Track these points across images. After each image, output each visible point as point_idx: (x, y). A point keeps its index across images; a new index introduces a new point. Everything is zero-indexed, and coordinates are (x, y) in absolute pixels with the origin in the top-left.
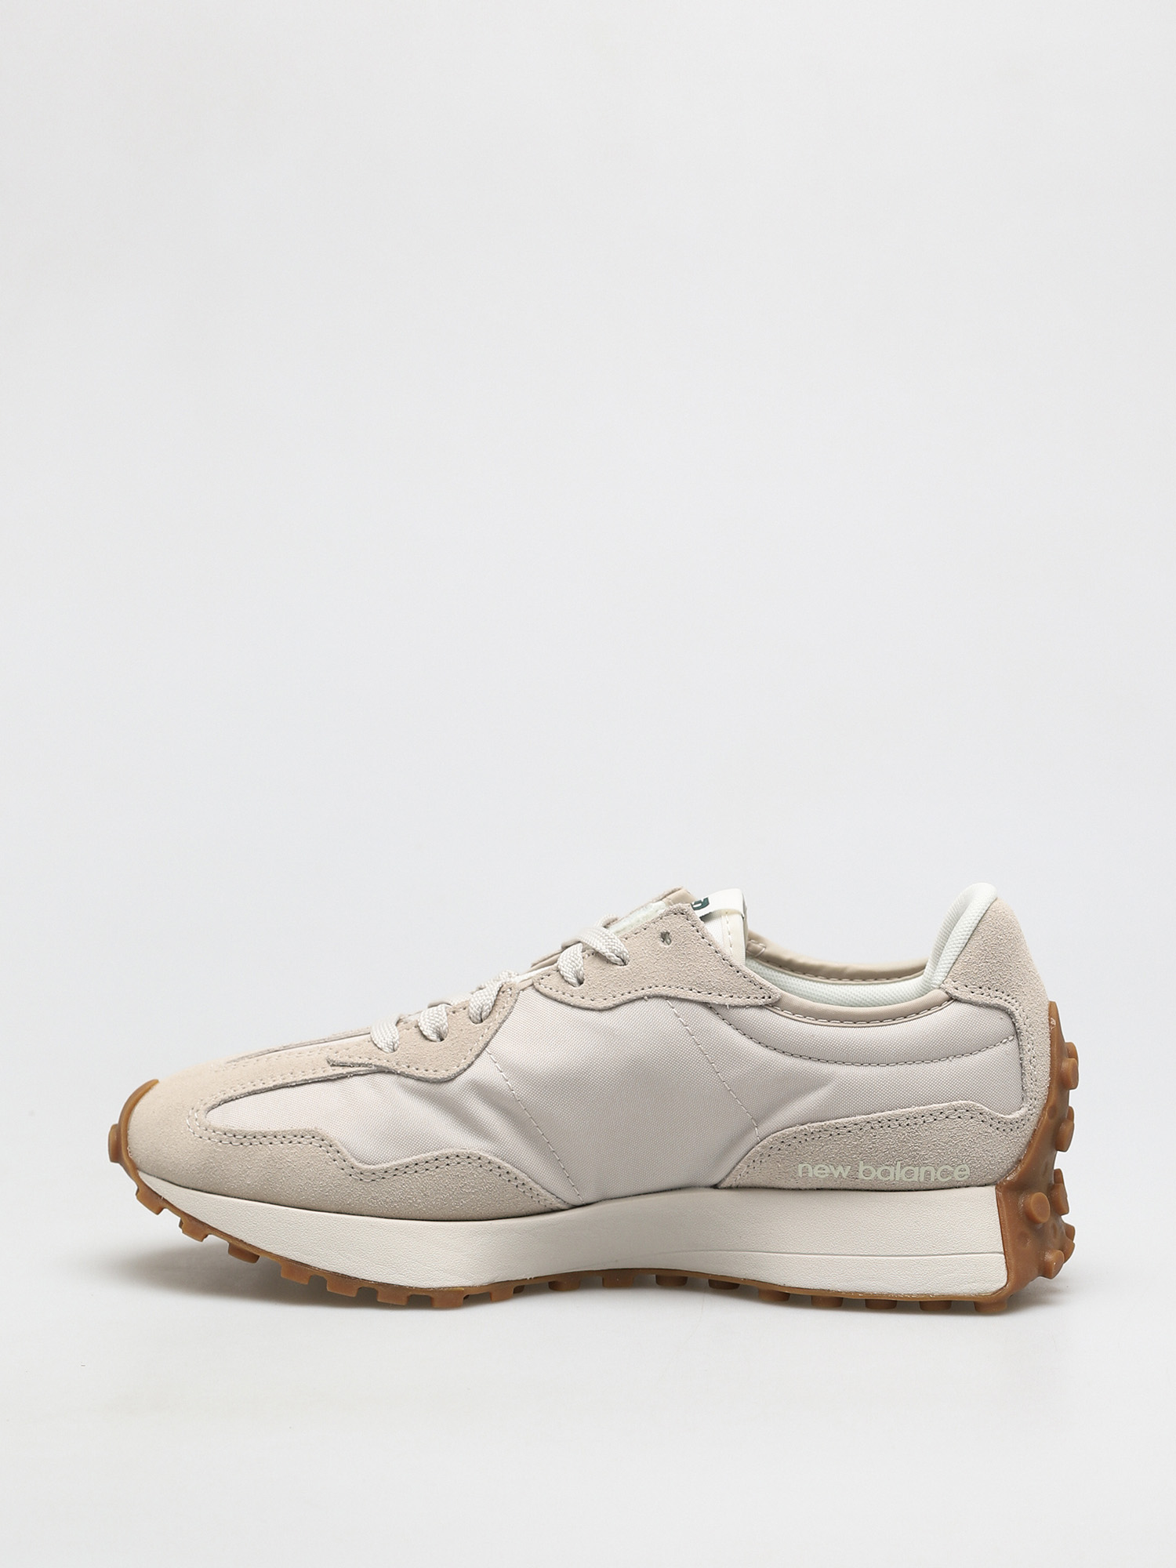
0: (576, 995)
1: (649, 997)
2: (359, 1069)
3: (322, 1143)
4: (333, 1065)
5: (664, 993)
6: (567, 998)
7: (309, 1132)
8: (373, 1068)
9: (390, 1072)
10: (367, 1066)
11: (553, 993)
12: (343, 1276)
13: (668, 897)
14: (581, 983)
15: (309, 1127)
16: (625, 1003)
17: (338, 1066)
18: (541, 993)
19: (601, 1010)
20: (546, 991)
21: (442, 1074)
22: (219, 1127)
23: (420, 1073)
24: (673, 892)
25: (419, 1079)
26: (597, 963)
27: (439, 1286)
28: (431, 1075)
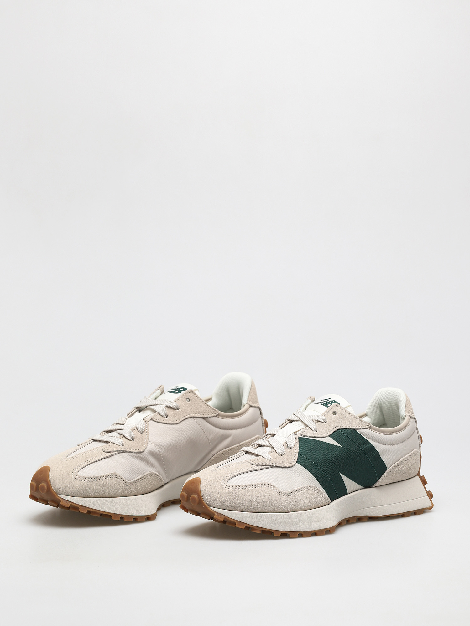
0: (167, 420)
1: (189, 418)
2: (116, 452)
3: (117, 476)
4: (107, 453)
5: (193, 416)
6: (165, 422)
7: (113, 474)
8: (121, 451)
9: (126, 452)
10: (118, 451)
11: (160, 421)
12: (129, 516)
13: (160, 388)
14: (167, 417)
15: (112, 472)
16: (182, 421)
17: (109, 452)
18: (155, 421)
19: (176, 424)
20: (157, 420)
21: (141, 450)
22: (87, 476)
23: (134, 451)
24: (161, 387)
25: (135, 453)
26: (170, 410)
27: (152, 514)
28: (137, 451)
